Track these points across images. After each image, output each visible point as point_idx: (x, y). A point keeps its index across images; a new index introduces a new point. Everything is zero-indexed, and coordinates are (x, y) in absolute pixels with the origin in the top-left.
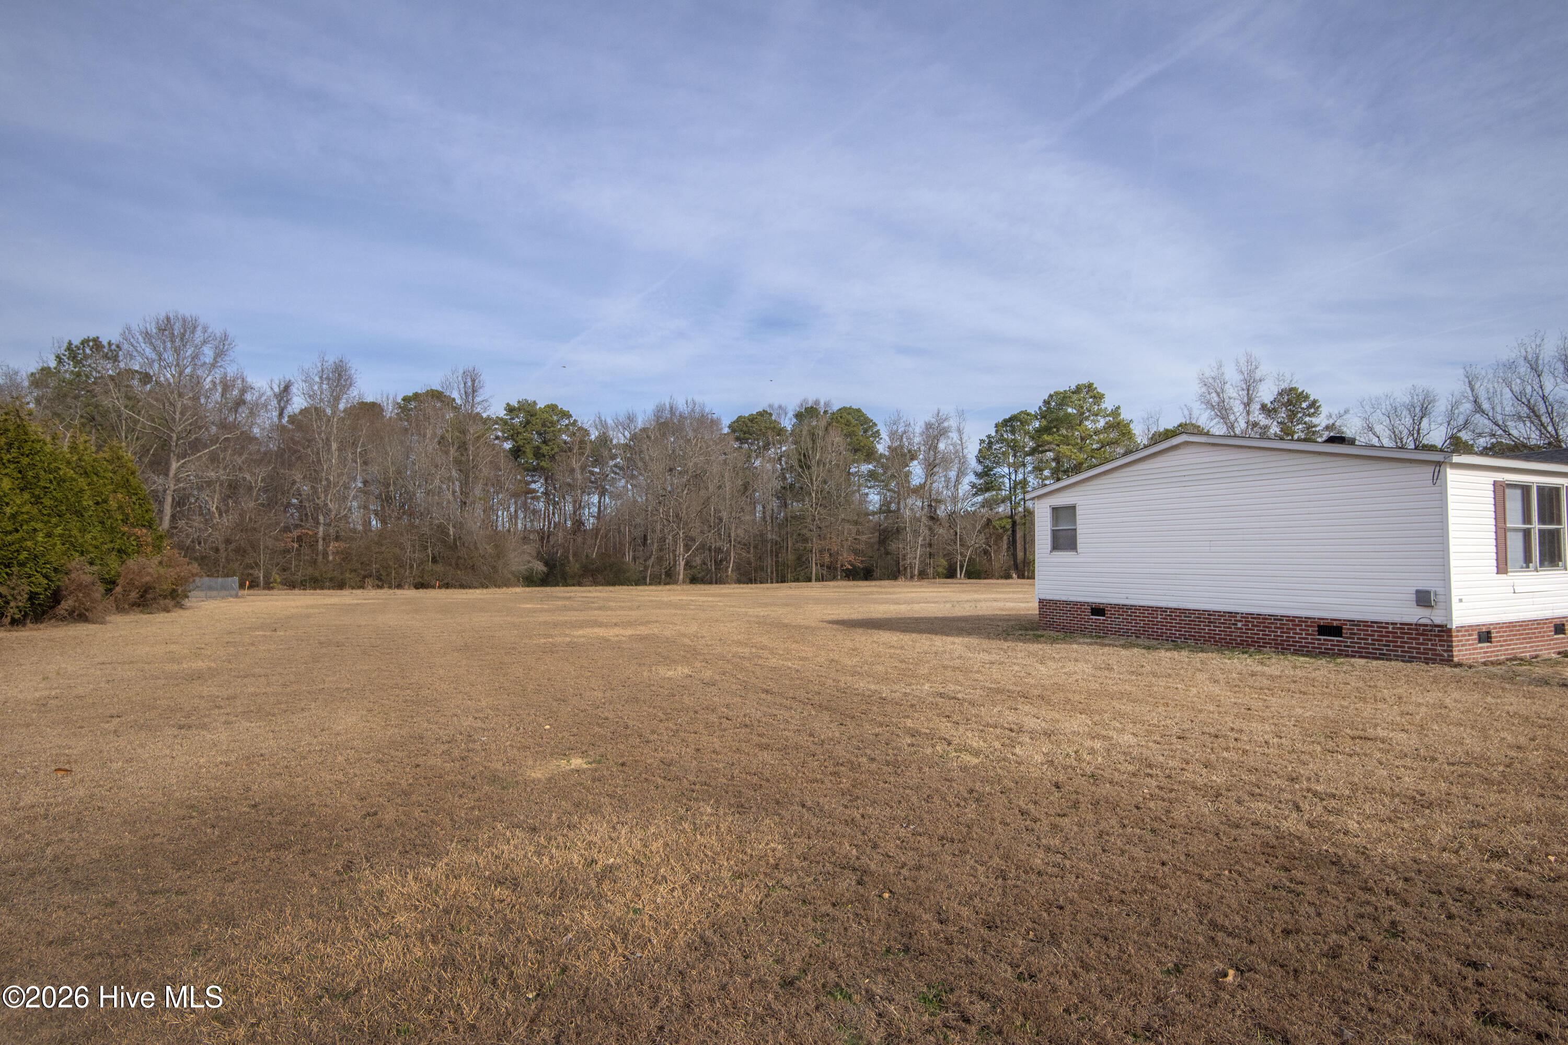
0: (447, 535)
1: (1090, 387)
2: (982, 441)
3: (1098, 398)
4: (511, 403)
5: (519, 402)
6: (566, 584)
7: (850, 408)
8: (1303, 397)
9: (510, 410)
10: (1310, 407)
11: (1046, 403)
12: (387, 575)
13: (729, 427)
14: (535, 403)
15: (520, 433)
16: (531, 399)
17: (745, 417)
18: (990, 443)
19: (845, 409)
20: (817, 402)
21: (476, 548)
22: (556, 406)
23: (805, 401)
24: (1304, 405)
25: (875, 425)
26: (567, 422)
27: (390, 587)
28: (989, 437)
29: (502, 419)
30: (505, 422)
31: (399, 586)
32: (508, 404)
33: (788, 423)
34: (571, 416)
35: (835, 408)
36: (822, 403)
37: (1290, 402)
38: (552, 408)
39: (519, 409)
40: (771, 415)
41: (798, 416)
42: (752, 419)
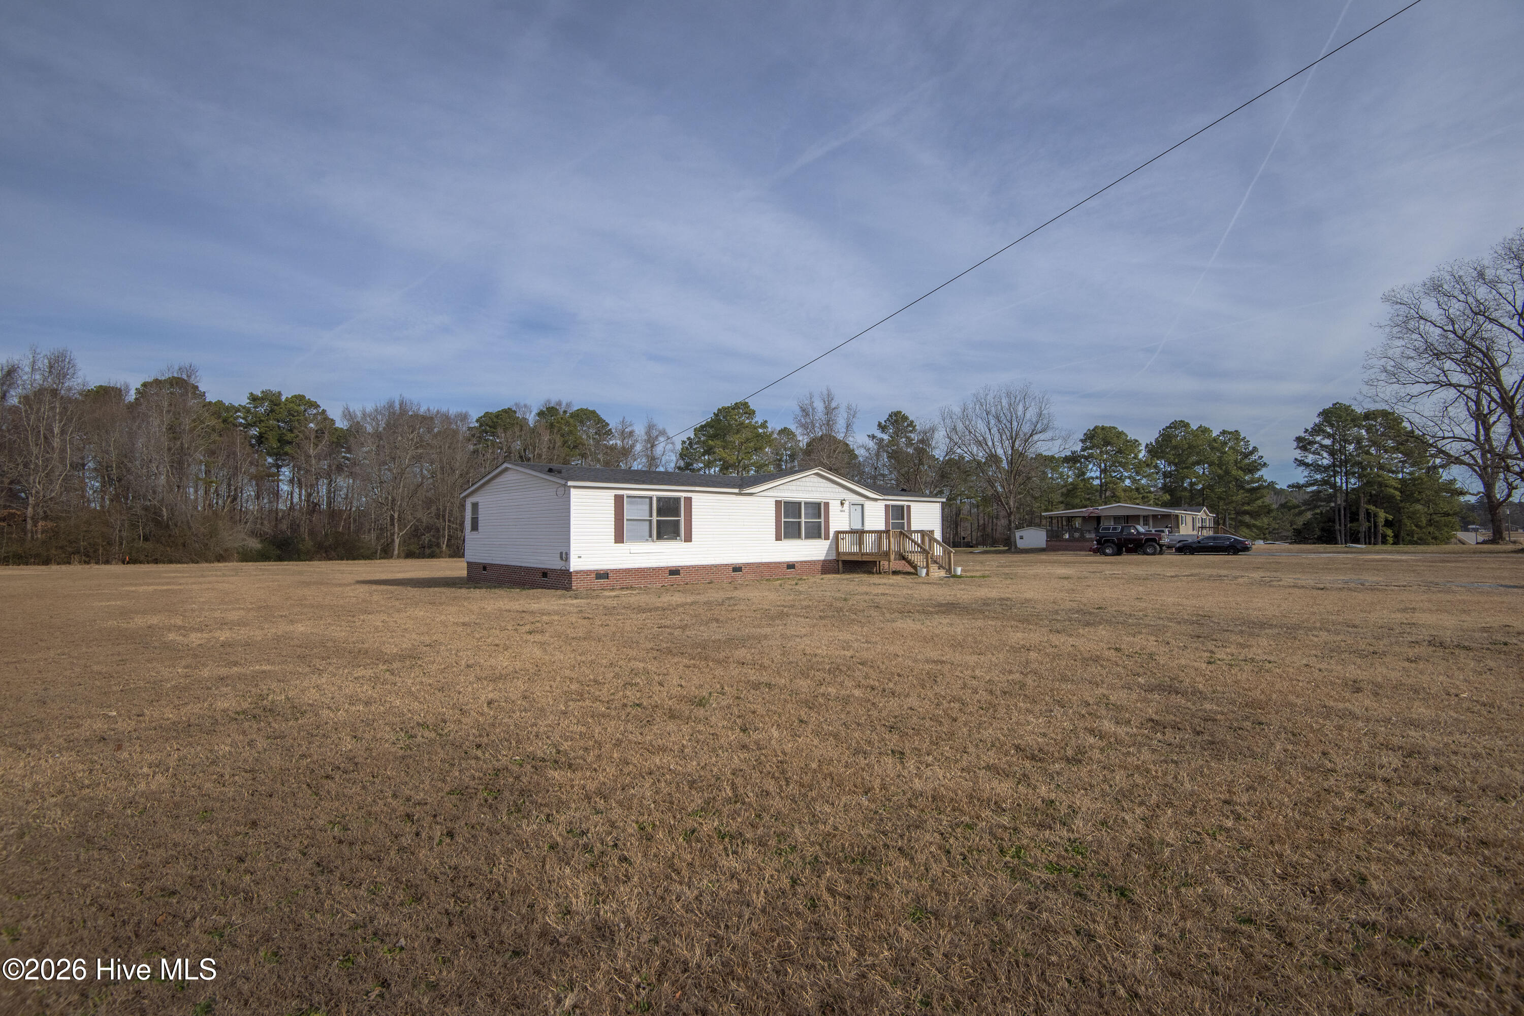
0: (161, 516)
1: (746, 405)
2: (684, 442)
3: (752, 413)
4: (255, 393)
5: (263, 392)
6: (299, 559)
7: (586, 410)
8: (905, 418)
9: (254, 398)
10: (908, 425)
11: (716, 415)
12: (95, 552)
13: (477, 421)
14: (280, 394)
15: (263, 421)
16: (275, 389)
17: (491, 413)
18: (690, 444)
19: (582, 410)
20: (559, 403)
21: (190, 528)
22: (304, 397)
23: (549, 401)
24: (906, 424)
25: (608, 424)
26: (315, 411)
27: (97, 563)
28: (689, 438)
29: (244, 407)
30: (248, 411)
31: (107, 562)
32: (251, 394)
33: (532, 419)
34: (319, 406)
35: (575, 408)
36: (564, 404)
37: (896, 421)
38: (300, 398)
39: (262, 399)
40: (515, 412)
41: (541, 414)
42: (498, 415)
